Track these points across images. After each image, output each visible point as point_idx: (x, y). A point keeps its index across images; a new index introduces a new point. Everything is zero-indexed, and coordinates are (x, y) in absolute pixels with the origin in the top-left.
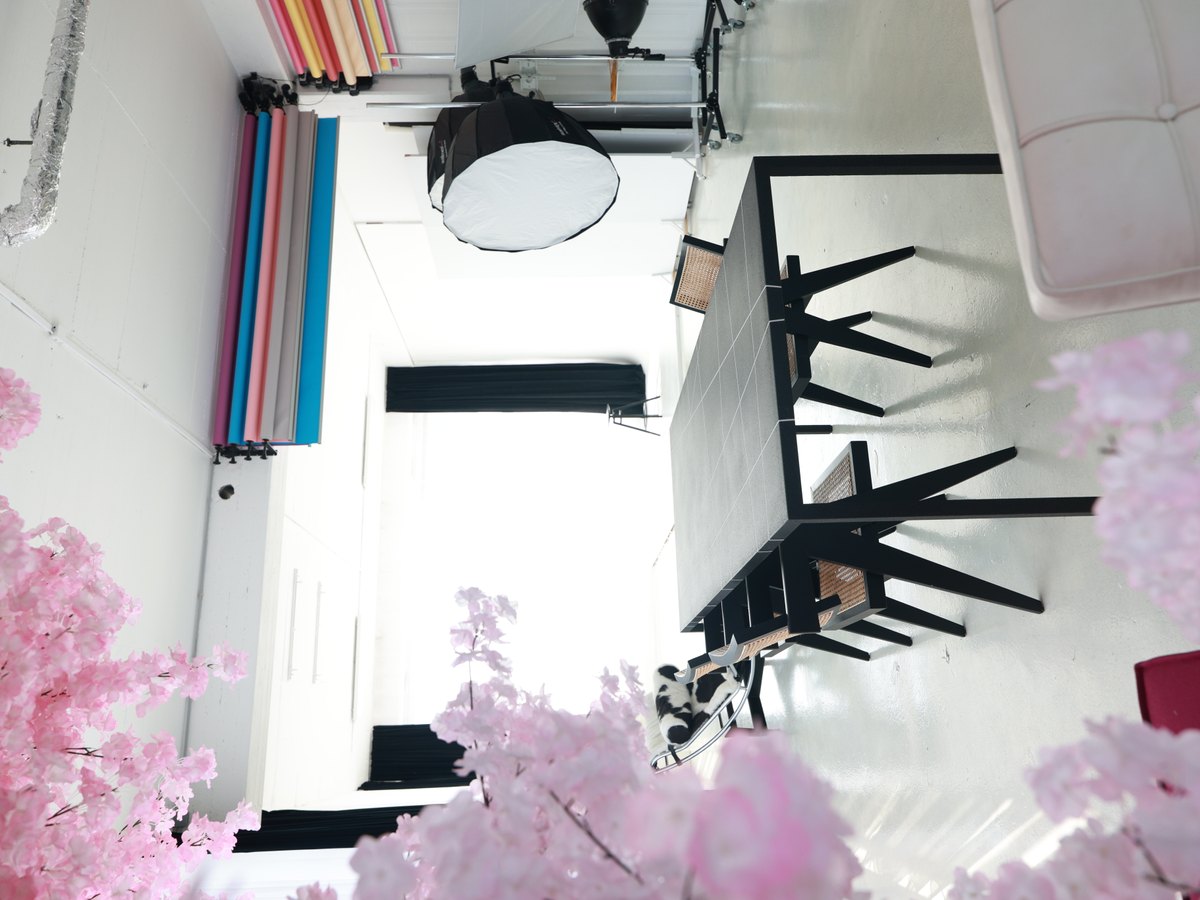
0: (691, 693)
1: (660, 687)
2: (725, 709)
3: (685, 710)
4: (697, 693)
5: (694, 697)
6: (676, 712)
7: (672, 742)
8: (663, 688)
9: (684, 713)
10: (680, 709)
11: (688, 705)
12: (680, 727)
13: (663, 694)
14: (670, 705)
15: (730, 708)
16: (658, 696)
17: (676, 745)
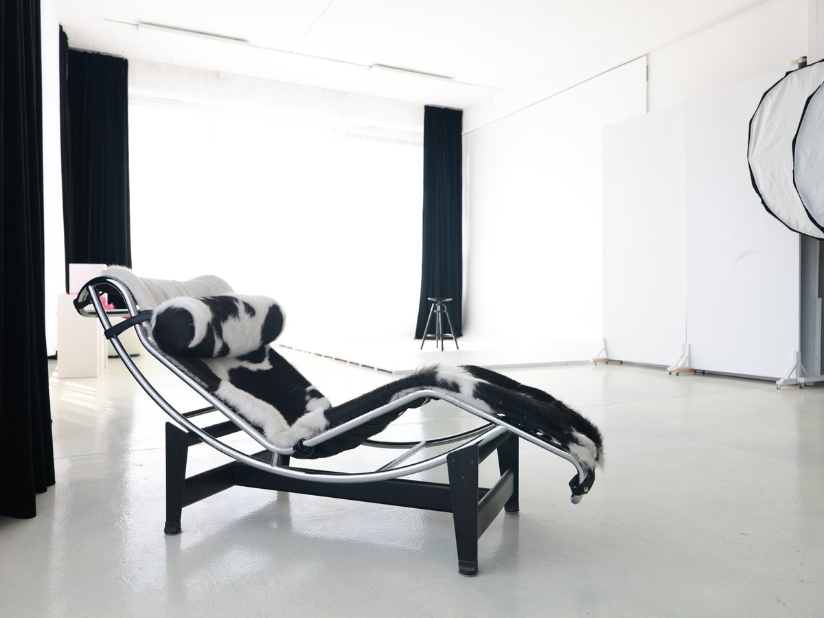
0: (242, 358)
1: (252, 304)
2: (225, 419)
3: (218, 345)
4: (241, 369)
5: (236, 364)
6: (215, 328)
7: (159, 317)
8: (250, 310)
9: (213, 343)
10: (220, 335)
11: (225, 350)
12: (191, 333)
13: (241, 308)
14: (225, 319)
15: (229, 428)
16: (236, 300)
17: (150, 326)
